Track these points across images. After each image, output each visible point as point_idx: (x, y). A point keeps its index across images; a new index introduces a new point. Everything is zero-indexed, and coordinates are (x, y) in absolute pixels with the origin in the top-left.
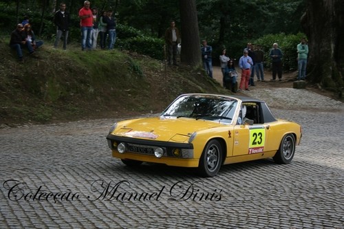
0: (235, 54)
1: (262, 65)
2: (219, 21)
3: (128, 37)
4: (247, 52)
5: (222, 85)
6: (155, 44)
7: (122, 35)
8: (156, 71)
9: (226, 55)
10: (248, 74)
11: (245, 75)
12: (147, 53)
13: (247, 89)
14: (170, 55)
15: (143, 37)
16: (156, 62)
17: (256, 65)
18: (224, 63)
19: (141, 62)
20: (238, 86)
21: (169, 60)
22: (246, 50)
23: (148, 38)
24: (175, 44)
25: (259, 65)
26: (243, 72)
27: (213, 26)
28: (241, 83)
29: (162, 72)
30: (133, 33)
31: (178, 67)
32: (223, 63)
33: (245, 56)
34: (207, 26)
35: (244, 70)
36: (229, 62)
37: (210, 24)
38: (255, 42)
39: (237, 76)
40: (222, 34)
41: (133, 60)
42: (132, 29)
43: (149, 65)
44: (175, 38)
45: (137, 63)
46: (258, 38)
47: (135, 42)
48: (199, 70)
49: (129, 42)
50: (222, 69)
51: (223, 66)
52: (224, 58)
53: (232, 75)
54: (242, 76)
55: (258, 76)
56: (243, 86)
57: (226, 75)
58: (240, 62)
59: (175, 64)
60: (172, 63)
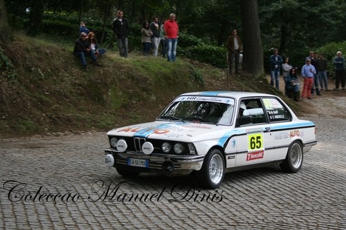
0: (298, 62)
1: (325, 74)
2: (279, 29)
3: (189, 45)
4: (310, 60)
5: (284, 94)
6: (216, 52)
7: (183, 43)
8: (218, 80)
9: (288, 63)
10: (310, 83)
11: (308, 83)
12: (208, 61)
13: (309, 98)
14: (232, 63)
15: (204, 45)
16: (217, 70)
17: (319, 74)
18: (287, 71)
19: (203, 70)
20: (301, 94)
21: (230, 68)
22: (308, 59)
23: (209, 47)
24: (236, 52)
25: (322, 74)
26: (305, 80)
27: (274, 35)
28: (303, 92)
29: (223, 80)
30: (193, 41)
31: (239, 76)
32: (285, 71)
33: (308, 65)
34: (267, 34)
35: (306, 79)
36: (291, 71)
37: (271, 32)
38: (318, 51)
39: (300, 84)
40: (283, 42)
41: (194, 68)
42: (192, 38)
43: (210, 73)
44: (237, 46)
45: (199, 71)
46: (321, 46)
47: (195, 51)
48: (260, 78)
49: (190, 51)
50: (284, 77)
51: (285, 74)
52: (287, 67)
53: (295, 84)
54: (305, 85)
55: (321, 85)
56: (306, 95)
57: (288, 84)
58: (303, 71)
59: (236, 72)
60: (234, 71)
